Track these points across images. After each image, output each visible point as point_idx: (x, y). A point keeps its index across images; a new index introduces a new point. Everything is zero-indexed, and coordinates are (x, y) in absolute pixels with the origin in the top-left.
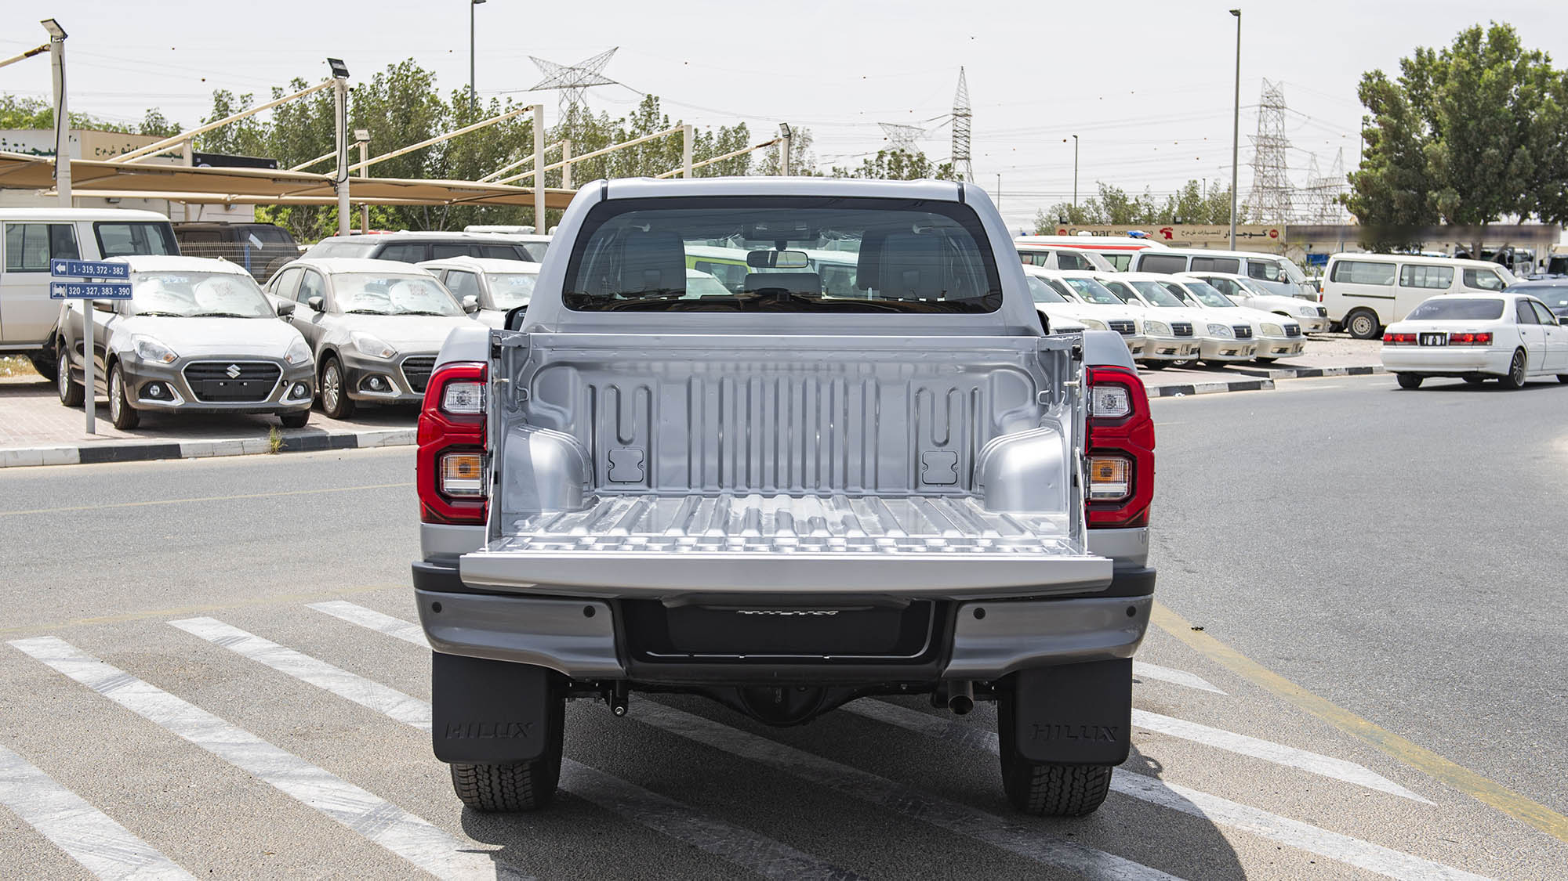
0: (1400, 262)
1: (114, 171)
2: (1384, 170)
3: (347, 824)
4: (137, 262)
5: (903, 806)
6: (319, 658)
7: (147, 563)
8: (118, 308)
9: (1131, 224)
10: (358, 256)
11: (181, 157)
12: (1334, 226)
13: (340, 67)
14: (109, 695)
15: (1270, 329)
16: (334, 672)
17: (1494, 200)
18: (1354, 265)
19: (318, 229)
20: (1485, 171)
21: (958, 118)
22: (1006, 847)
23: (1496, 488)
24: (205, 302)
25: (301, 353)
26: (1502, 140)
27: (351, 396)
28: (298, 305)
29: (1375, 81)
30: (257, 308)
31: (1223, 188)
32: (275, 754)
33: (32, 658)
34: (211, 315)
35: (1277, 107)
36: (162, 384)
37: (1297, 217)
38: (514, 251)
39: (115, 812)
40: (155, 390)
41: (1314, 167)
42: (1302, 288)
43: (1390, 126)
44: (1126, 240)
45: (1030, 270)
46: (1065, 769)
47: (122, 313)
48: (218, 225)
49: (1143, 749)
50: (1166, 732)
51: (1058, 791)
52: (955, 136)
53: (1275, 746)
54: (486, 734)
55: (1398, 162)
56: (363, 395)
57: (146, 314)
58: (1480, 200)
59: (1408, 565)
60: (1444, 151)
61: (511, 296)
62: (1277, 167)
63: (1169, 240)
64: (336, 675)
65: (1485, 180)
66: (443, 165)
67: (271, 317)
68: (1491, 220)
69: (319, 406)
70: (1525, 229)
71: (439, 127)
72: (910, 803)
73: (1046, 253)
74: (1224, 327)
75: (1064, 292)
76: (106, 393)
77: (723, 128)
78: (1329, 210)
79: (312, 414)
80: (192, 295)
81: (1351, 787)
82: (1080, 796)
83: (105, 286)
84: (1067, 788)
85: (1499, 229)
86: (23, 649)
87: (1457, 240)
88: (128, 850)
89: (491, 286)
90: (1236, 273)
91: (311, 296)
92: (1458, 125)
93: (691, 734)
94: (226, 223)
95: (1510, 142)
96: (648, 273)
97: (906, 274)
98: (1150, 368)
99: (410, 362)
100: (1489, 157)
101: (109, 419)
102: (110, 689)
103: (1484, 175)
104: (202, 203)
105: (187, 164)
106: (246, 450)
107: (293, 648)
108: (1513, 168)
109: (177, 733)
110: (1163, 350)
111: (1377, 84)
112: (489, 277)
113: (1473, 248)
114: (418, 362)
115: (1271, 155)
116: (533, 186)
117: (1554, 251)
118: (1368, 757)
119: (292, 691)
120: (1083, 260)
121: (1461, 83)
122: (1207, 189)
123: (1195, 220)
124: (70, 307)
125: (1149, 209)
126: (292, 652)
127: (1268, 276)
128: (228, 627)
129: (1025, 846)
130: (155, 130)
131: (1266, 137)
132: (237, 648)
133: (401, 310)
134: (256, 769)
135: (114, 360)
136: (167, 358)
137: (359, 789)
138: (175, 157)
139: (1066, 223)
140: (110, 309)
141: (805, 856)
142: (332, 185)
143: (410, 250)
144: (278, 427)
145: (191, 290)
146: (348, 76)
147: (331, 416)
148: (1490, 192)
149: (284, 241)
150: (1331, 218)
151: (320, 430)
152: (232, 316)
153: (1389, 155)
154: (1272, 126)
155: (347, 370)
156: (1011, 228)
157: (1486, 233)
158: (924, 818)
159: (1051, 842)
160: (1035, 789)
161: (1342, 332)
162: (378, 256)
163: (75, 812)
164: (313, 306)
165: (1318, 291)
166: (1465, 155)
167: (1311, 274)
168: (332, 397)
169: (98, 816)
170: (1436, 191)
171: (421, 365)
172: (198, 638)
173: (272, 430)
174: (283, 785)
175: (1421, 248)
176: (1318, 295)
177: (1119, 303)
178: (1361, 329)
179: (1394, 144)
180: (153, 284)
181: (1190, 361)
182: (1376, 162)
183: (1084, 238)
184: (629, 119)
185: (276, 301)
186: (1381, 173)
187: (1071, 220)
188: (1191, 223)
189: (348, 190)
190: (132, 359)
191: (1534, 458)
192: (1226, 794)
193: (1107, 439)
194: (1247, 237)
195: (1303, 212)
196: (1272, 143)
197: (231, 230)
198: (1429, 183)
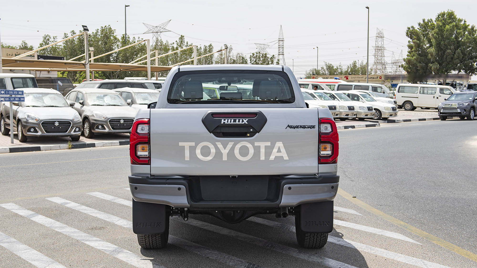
0: (420, 86)
1: (15, 61)
2: (415, 57)
3: (108, 253)
4: (25, 90)
5: (268, 246)
6: (93, 208)
7: (36, 182)
8: (20, 105)
9: (335, 75)
10: (93, 87)
11: (34, 56)
12: (400, 75)
13: (86, 28)
14: (32, 219)
15: (387, 109)
16: (98, 212)
17: (450, 66)
18: (405, 87)
19: (77, 79)
20: (447, 57)
21: (280, 41)
22: (298, 257)
23: (446, 156)
24: (47, 102)
25: (77, 118)
26: (452, 47)
27: (93, 131)
28: (76, 103)
29: (411, 29)
30: (64, 104)
31: (365, 63)
32: (84, 234)
33: (7, 209)
34: (49, 106)
35: (381, 37)
36: (34, 128)
37: (388, 72)
38: (142, 86)
39: (40, 250)
40: (32, 130)
41: (393, 56)
42: (389, 95)
43: (417, 43)
44: (334, 80)
45: (303, 90)
46: (314, 235)
47: (21, 106)
48: (48, 78)
49: (338, 230)
50: (344, 226)
51: (313, 241)
52: (279, 47)
53: (376, 229)
54: (148, 226)
55: (419, 55)
56: (97, 131)
57: (29, 106)
58: (445, 66)
59: (418, 178)
60: (434, 51)
61: (142, 99)
62: (382, 56)
63: (347, 80)
64: (98, 213)
65: (447, 60)
66: (117, 58)
67: (68, 107)
68: (449, 72)
69: (83, 134)
70: (460, 75)
71: (116, 46)
72: (270, 246)
73: (308, 85)
74: (364, 107)
75: (314, 97)
76: (17, 131)
77: (205, 46)
78: (398, 70)
79: (81, 137)
80: (43, 100)
81: (398, 240)
82: (319, 242)
83: (16, 98)
84: (315, 240)
85: (452, 75)
86: (3, 206)
87: (438, 79)
88: (46, 260)
89: (136, 96)
90: (368, 90)
91: (80, 100)
92: (438, 43)
93: (205, 228)
94: (51, 78)
95: (454, 48)
96: (192, 93)
97: (267, 92)
98: (341, 120)
99: (111, 120)
100: (448, 53)
101: (18, 139)
102: (32, 217)
103: (447, 58)
104: (41, 71)
105: (36, 59)
106: (61, 148)
107: (84, 205)
108: (456, 56)
109: (54, 229)
110: (345, 115)
111: (412, 30)
112: (135, 94)
113: (443, 81)
114: (114, 120)
115: (380, 52)
116: (147, 65)
117: (469, 82)
118: (403, 232)
119: (86, 217)
120: (320, 86)
121: (439, 30)
122: (359, 63)
123: (355, 74)
124: (4, 104)
125: (341, 70)
126: (84, 206)
127: (378, 91)
128: (64, 200)
129: (303, 256)
130: (25, 48)
131: (378, 47)
132: (67, 205)
133: (108, 104)
134: (79, 238)
135: (19, 120)
136: (36, 120)
137: (110, 244)
138: (32, 56)
139: (314, 75)
140: (17, 105)
141: (240, 260)
142: (84, 65)
143: (109, 85)
144: (71, 141)
145: (43, 99)
146: (88, 31)
147: (86, 137)
148: (449, 64)
149: (69, 83)
150: (399, 72)
151: (83, 142)
152: (56, 107)
153: (416, 53)
154: (380, 43)
155: (91, 123)
156: (296, 77)
157: (447, 77)
158: (274, 249)
159: (311, 255)
160: (306, 240)
161: (402, 108)
162: (99, 87)
163: (28, 251)
164: (80, 103)
165: (394, 96)
166: (440, 52)
167: (392, 90)
168: (87, 132)
169: (35, 252)
170: (431, 64)
171: (114, 121)
172: (56, 203)
173: (69, 142)
174: (87, 243)
175: (427, 82)
176: (394, 97)
177: (331, 100)
178: (407, 107)
179: (418, 49)
180: (31, 97)
181: (354, 118)
182: (412, 55)
183: (320, 79)
184: (175, 43)
185: (69, 102)
186: (414, 58)
187: (316, 74)
188: (354, 74)
189: (89, 67)
190: (25, 120)
191: (459, 147)
192: (362, 242)
193: (325, 139)
194: (372, 79)
195: (390, 70)
196: (380, 48)
197: (52, 80)
198: (429, 61)
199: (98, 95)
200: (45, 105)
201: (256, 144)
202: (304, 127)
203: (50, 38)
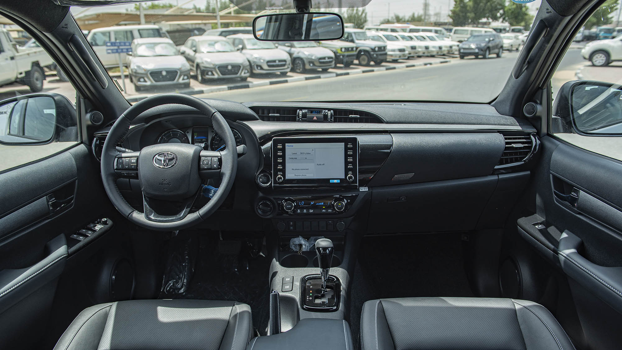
2: (458, 9)
9: (403, 21)
12: (449, 22)
17: (481, 16)
18: (457, 30)
20: (480, 8)
24: (158, 52)
25: (185, 66)
27: (204, 77)
30: (174, 53)
34: (159, 56)
36: (144, 78)
40: (142, 80)
44: (403, 25)
47: (134, 56)
55: (461, 7)
56: (207, 77)
57: (140, 56)
58: (478, 15)
83: (124, 49)
91: (194, 48)
99: (219, 67)
112: (246, 40)
114: (222, 67)
133: (218, 51)
145: (154, 48)
152: (165, 56)
155: (202, 70)
162: (219, 35)
164: (194, 51)
180: (143, 47)
190: (134, 71)
198: (468, 11)
199: (209, 42)
200: (155, 54)
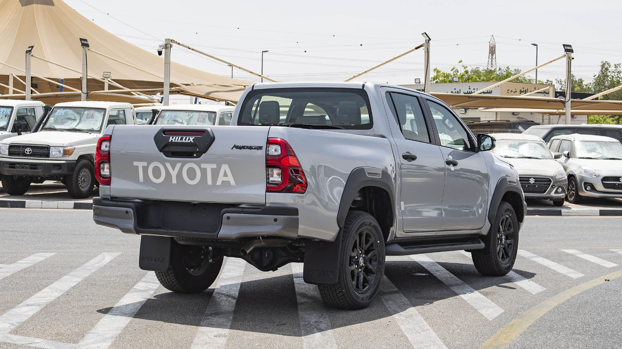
11: (549, 93)
46: (328, 288)
54: (153, 261)
82: (338, 300)
84: (331, 295)
89: (580, 146)
138: (546, 93)
142: (563, 103)
193: (273, 162)
197: (510, 124)
199: (510, 142)
201: (203, 166)
202: (251, 148)
203: (610, 66)
